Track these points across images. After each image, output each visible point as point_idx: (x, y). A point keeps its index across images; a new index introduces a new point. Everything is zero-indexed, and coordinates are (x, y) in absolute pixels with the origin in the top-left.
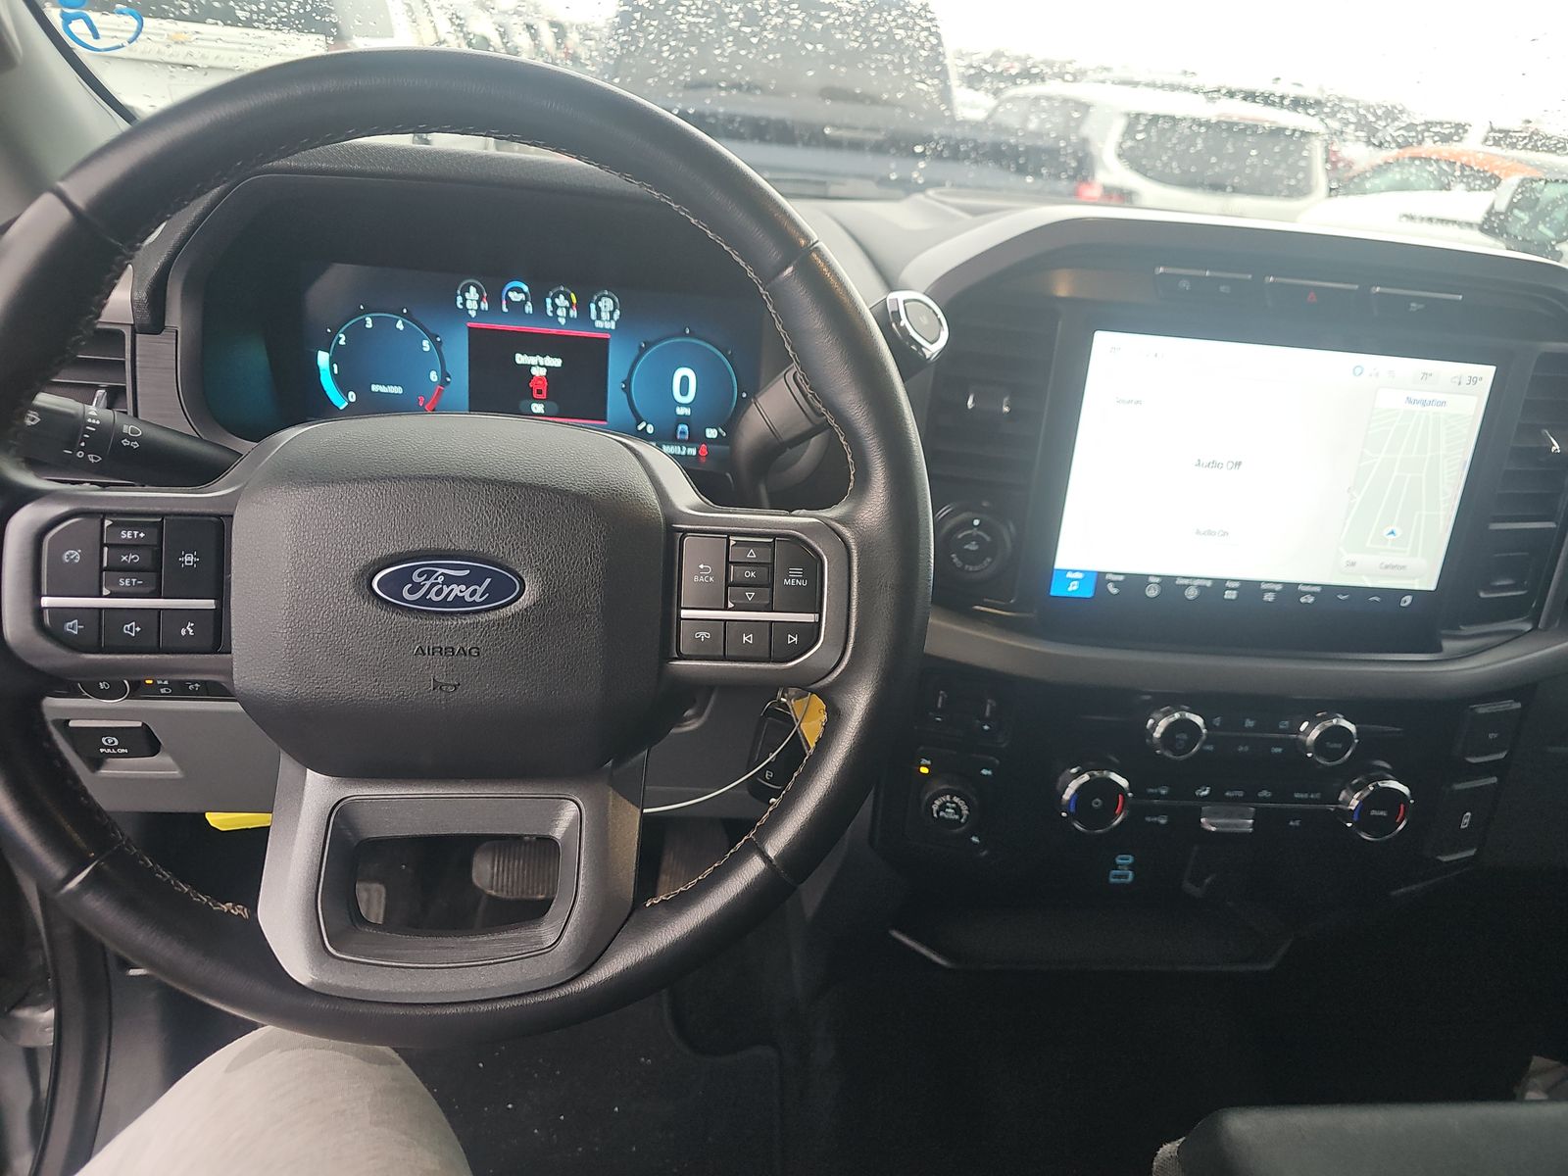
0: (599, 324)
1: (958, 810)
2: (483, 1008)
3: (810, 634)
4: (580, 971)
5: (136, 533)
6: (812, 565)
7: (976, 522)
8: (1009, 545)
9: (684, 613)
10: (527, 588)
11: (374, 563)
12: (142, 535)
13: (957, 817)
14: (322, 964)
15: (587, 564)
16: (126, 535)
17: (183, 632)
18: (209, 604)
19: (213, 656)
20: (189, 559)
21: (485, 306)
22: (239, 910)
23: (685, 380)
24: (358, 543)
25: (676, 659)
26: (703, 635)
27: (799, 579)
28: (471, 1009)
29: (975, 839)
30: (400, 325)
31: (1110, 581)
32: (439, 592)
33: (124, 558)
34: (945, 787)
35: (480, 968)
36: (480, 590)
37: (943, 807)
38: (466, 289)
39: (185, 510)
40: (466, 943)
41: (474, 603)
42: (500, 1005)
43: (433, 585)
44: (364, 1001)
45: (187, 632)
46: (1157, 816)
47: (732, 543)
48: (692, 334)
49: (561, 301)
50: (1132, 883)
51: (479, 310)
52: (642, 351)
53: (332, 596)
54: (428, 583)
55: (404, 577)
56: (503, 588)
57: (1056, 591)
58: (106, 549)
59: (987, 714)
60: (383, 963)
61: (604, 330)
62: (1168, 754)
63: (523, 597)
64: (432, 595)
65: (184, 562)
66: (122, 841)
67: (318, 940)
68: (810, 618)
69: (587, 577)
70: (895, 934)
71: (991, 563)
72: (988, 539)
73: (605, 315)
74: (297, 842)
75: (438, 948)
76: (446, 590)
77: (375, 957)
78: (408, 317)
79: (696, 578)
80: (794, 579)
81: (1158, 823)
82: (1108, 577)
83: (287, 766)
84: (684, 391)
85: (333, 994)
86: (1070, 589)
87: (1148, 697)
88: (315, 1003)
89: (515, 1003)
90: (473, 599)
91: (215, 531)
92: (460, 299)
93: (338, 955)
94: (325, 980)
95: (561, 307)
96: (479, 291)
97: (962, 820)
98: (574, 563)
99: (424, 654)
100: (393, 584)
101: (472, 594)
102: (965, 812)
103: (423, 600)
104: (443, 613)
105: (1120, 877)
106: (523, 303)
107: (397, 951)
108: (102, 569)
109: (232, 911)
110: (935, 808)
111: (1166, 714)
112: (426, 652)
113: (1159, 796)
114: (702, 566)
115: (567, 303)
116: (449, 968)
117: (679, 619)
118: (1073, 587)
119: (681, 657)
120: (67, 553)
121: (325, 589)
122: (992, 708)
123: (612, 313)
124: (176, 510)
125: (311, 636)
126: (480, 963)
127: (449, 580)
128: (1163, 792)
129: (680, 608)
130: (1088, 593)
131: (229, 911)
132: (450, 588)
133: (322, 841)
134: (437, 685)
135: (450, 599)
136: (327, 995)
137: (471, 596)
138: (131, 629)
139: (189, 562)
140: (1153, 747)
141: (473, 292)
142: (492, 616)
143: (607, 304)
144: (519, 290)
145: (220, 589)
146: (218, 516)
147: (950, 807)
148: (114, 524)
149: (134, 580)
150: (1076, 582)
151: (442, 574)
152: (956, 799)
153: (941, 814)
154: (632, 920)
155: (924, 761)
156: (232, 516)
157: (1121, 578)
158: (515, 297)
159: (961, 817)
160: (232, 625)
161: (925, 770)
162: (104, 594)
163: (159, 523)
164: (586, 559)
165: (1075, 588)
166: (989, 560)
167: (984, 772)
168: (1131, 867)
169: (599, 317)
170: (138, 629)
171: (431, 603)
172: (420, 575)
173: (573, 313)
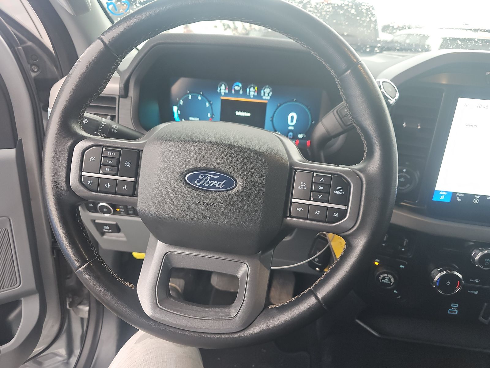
0: (264, 97)
1: (390, 280)
2: (208, 336)
3: (343, 214)
4: (243, 329)
5: (112, 153)
6: (346, 187)
7: (404, 170)
8: (417, 180)
9: (293, 200)
10: (238, 185)
11: (187, 170)
12: (114, 154)
13: (389, 282)
14: (155, 310)
15: (260, 178)
16: (110, 154)
17: (123, 188)
18: (133, 179)
19: (132, 197)
20: (128, 164)
21: (227, 91)
22: (131, 286)
23: (292, 117)
24: (182, 163)
25: (288, 217)
26: (300, 209)
27: (341, 191)
28: (204, 335)
29: (395, 291)
30: (199, 98)
31: (458, 196)
32: (207, 183)
33: (108, 161)
34: (385, 270)
35: (208, 321)
36: (222, 184)
37: (384, 278)
38: (221, 85)
39: (128, 147)
40: (204, 310)
41: (219, 188)
42: (213, 336)
43: (206, 180)
44: (167, 325)
45: (125, 188)
46: (473, 291)
47: (315, 175)
48: (296, 101)
49: (252, 89)
50: (457, 315)
51: (225, 93)
52: (278, 107)
53: (172, 181)
54: (204, 179)
55: (196, 176)
56: (230, 184)
57: (435, 199)
58: (103, 158)
59: (405, 244)
60: (175, 313)
61: (266, 100)
62: (481, 267)
63: (236, 188)
64: (205, 184)
65: (126, 165)
66: (97, 256)
67: (155, 301)
68: (343, 207)
69: (259, 182)
70: (358, 321)
71: (410, 186)
72: (409, 177)
73: (267, 94)
74: (152, 265)
75: (194, 310)
76: (210, 182)
77: (173, 310)
78: (202, 95)
79: (299, 187)
80: (339, 192)
81: (473, 293)
82: (457, 194)
83: (152, 238)
84: (292, 121)
85: (158, 321)
86: (441, 198)
87: (473, 243)
88: (151, 323)
89: (219, 336)
90: (219, 186)
91: (137, 155)
92: (219, 89)
93: (161, 307)
94: (155, 316)
95: (252, 91)
96: (225, 86)
97: (391, 284)
98: (255, 177)
99: (200, 205)
100: (192, 179)
101: (219, 185)
102: (393, 281)
103: (202, 185)
104: (208, 191)
105: (452, 312)
106: (239, 91)
107: (180, 309)
108: (101, 165)
109: (129, 286)
110: (381, 278)
111: (481, 251)
112: (201, 204)
113: (475, 283)
114: (302, 183)
115: (254, 90)
116: (197, 319)
117: (291, 202)
118: (442, 198)
119: (291, 217)
120: (91, 158)
121: (170, 178)
122: (407, 242)
123: (269, 94)
124: (126, 147)
125: (164, 194)
126: (208, 319)
127: (212, 179)
128: (477, 281)
129: (292, 198)
130: (448, 200)
131: (128, 285)
132: (212, 182)
133: (160, 266)
134: (204, 216)
135: (211, 186)
136: (155, 321)
137: (218, 185)
138: (108, 185)
139: (128, 165)
140: (474, 263)
141: (223, 86)
142: (225, 193)
143: (267, 90)
144: (238, 86)
145: (136, 175)
146: (138, 150)
147: (387, 278)
148: (106, 150)
149: (110, 169)
150: (444, 196)
151: (209, 177)
152: (389, 276)
153: (383, 281)
154: (264, 312)
155: (377, 260)
156: (143, 150)
157: (463, 195)
158: (237, 88)
159: (391, 283)
160: (139, 187)
161: (377, 263)
162: (101, 173)
163: (120, 150)
164: (260, 176)
165: (443, 198)
166: (409, 185)
167: (401, 266)
168: (457, 308)
169: (264, 95)
170: (110, 186)
171: (204, 186)
172: (202, 176)
173: (256, 94)
